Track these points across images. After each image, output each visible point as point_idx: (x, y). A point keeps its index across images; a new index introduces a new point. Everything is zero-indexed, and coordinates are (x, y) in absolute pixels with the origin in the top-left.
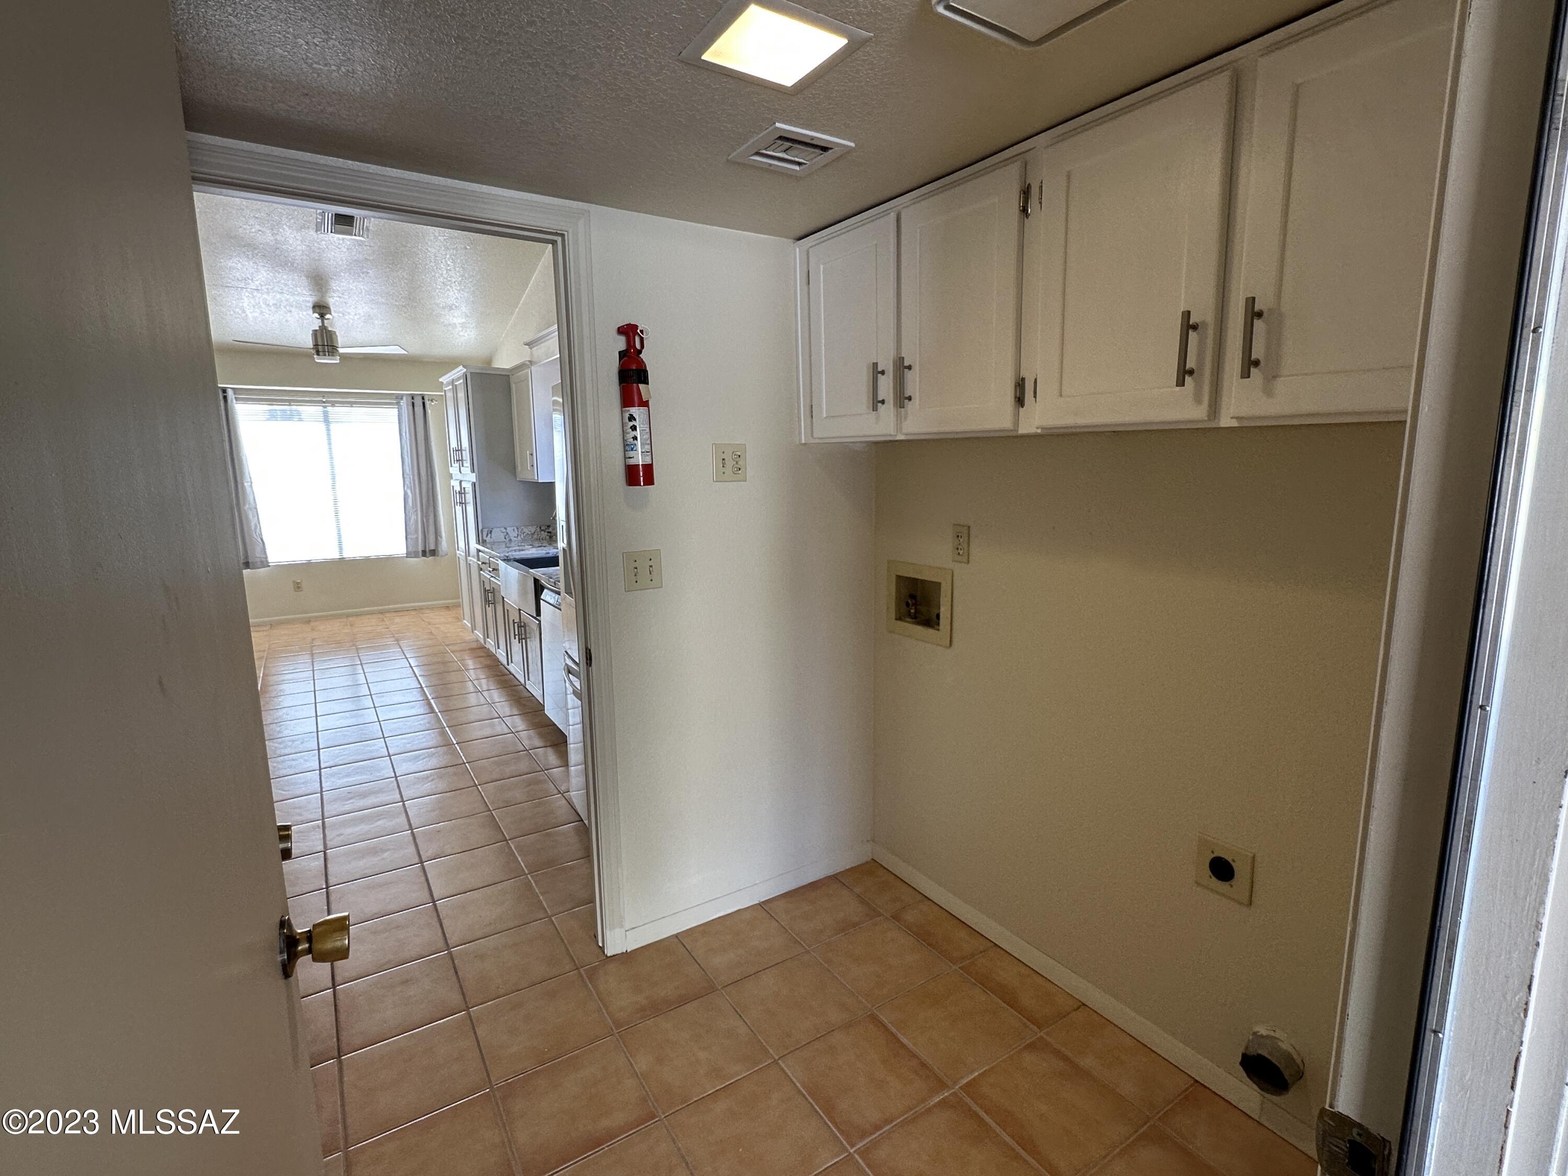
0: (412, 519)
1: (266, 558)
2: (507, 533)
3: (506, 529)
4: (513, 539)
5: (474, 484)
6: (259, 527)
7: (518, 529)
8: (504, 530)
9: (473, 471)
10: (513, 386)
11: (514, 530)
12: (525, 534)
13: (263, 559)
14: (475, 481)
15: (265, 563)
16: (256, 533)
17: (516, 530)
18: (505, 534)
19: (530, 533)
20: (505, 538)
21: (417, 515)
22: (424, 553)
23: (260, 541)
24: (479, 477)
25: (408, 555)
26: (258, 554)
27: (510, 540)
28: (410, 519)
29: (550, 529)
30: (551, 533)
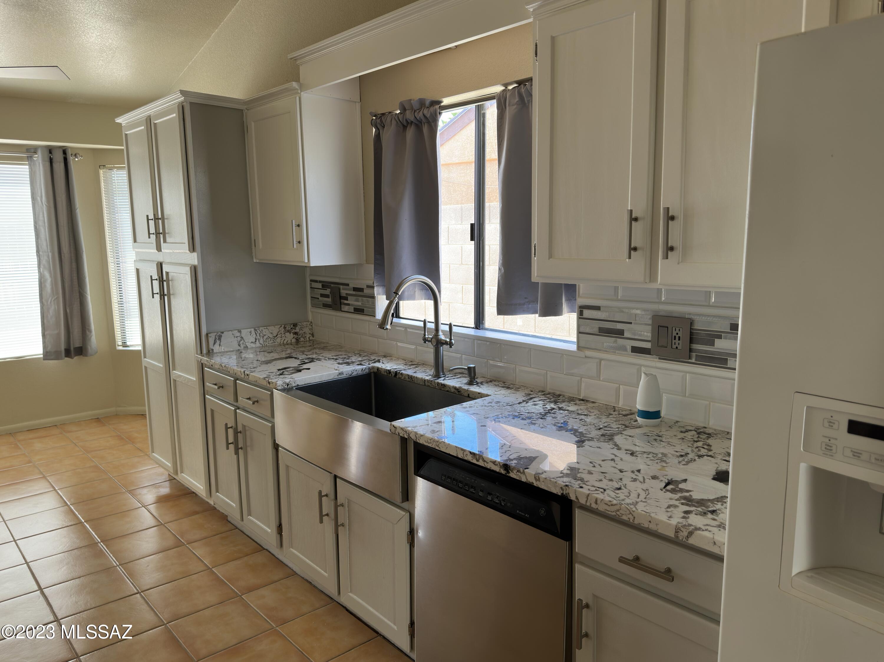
2: (242, 338)
3: (240, 331)
4: (249, 345)
5: (194, 270)
7: (255, 330)
8: (238, 334)
9: (193, 248)
10: (252, 127)
11: (250, 332)
12: (265, 337)
14: (196, 262)
17: (253, 333)
18: (239, 339)
19: (271, 336)
20: (239, 345)
22: (68, 353)
24: (203, 258)
25: (46, 356)
27: (246, 347)
29: (297, 328)
30: (298, 335)
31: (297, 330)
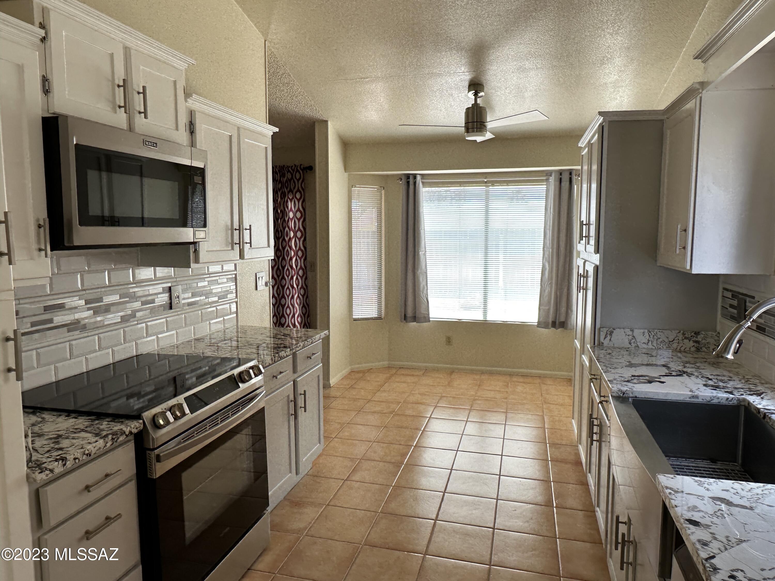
0: (547, 291)
1: (429, 314)
2: (634, 337)
3: (632, 331)
4: (641, 345)
5: (596, 268)
6: (426, 288)
7: (649, 332)
8: (630, 333)
9: (597, 251)
11: (644, 333)
12: (659, 340)
13: (425, 316)
14: (598, 263)
15: (427, 319)
16: (423, 293)
17: (647, 334)
18: (630, 337)
19: (666, 340)
20: (630, 343)
21: (551, 288)
22: (554, 324)
23: (425, 300)
24: (604, 260)
25: (540, 324)
26: (423, 311)
27: (637, 347)
28: (545, 291)
29: (699, 337)
30: (699, 344)
31: (699, 338)
